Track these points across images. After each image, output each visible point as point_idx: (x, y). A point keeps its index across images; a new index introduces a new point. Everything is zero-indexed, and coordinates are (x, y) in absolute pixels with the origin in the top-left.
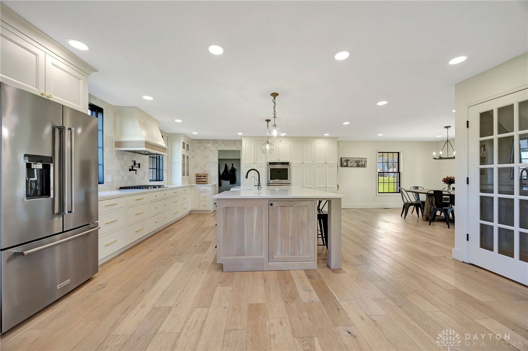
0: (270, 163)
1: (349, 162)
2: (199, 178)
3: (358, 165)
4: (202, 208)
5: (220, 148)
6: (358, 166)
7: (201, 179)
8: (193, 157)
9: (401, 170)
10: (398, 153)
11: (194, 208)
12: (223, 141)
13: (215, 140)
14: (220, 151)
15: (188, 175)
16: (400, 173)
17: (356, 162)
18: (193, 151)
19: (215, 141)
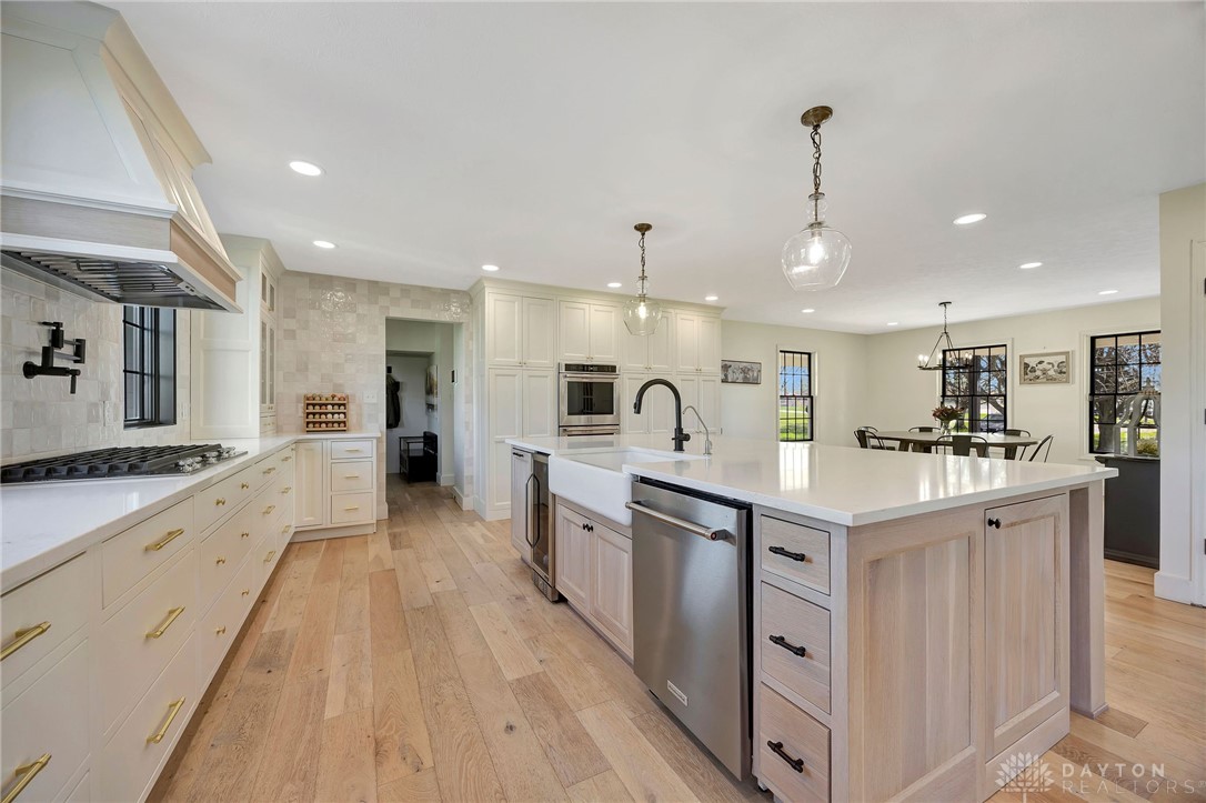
0: (568, 367)
1: (730, 371)
2: (317, 409)
3: (746, 377)
4: (340, 519)
5: (396, 313)
6: (746, 381)
7: (323, 415)
8: (291, 334)
9: (815, 393)
10: (809, 354)
11: (309, 520)
12: (406, 290)
13: (377, 282)
14: (394, 325)
15: (272, 401)
16: (812, 398)
17: (744, 371)
18: (290, 314)
19: (377, 288)
